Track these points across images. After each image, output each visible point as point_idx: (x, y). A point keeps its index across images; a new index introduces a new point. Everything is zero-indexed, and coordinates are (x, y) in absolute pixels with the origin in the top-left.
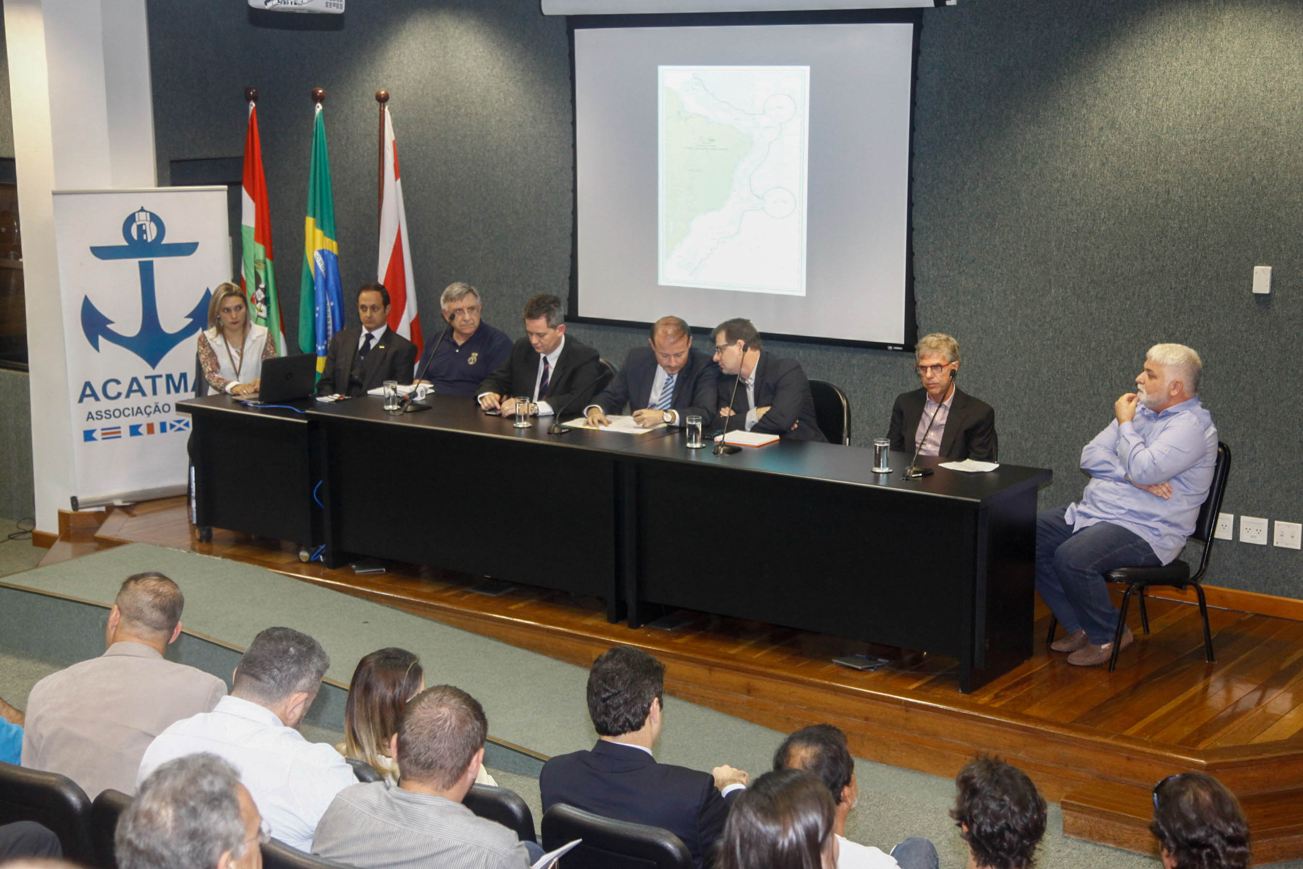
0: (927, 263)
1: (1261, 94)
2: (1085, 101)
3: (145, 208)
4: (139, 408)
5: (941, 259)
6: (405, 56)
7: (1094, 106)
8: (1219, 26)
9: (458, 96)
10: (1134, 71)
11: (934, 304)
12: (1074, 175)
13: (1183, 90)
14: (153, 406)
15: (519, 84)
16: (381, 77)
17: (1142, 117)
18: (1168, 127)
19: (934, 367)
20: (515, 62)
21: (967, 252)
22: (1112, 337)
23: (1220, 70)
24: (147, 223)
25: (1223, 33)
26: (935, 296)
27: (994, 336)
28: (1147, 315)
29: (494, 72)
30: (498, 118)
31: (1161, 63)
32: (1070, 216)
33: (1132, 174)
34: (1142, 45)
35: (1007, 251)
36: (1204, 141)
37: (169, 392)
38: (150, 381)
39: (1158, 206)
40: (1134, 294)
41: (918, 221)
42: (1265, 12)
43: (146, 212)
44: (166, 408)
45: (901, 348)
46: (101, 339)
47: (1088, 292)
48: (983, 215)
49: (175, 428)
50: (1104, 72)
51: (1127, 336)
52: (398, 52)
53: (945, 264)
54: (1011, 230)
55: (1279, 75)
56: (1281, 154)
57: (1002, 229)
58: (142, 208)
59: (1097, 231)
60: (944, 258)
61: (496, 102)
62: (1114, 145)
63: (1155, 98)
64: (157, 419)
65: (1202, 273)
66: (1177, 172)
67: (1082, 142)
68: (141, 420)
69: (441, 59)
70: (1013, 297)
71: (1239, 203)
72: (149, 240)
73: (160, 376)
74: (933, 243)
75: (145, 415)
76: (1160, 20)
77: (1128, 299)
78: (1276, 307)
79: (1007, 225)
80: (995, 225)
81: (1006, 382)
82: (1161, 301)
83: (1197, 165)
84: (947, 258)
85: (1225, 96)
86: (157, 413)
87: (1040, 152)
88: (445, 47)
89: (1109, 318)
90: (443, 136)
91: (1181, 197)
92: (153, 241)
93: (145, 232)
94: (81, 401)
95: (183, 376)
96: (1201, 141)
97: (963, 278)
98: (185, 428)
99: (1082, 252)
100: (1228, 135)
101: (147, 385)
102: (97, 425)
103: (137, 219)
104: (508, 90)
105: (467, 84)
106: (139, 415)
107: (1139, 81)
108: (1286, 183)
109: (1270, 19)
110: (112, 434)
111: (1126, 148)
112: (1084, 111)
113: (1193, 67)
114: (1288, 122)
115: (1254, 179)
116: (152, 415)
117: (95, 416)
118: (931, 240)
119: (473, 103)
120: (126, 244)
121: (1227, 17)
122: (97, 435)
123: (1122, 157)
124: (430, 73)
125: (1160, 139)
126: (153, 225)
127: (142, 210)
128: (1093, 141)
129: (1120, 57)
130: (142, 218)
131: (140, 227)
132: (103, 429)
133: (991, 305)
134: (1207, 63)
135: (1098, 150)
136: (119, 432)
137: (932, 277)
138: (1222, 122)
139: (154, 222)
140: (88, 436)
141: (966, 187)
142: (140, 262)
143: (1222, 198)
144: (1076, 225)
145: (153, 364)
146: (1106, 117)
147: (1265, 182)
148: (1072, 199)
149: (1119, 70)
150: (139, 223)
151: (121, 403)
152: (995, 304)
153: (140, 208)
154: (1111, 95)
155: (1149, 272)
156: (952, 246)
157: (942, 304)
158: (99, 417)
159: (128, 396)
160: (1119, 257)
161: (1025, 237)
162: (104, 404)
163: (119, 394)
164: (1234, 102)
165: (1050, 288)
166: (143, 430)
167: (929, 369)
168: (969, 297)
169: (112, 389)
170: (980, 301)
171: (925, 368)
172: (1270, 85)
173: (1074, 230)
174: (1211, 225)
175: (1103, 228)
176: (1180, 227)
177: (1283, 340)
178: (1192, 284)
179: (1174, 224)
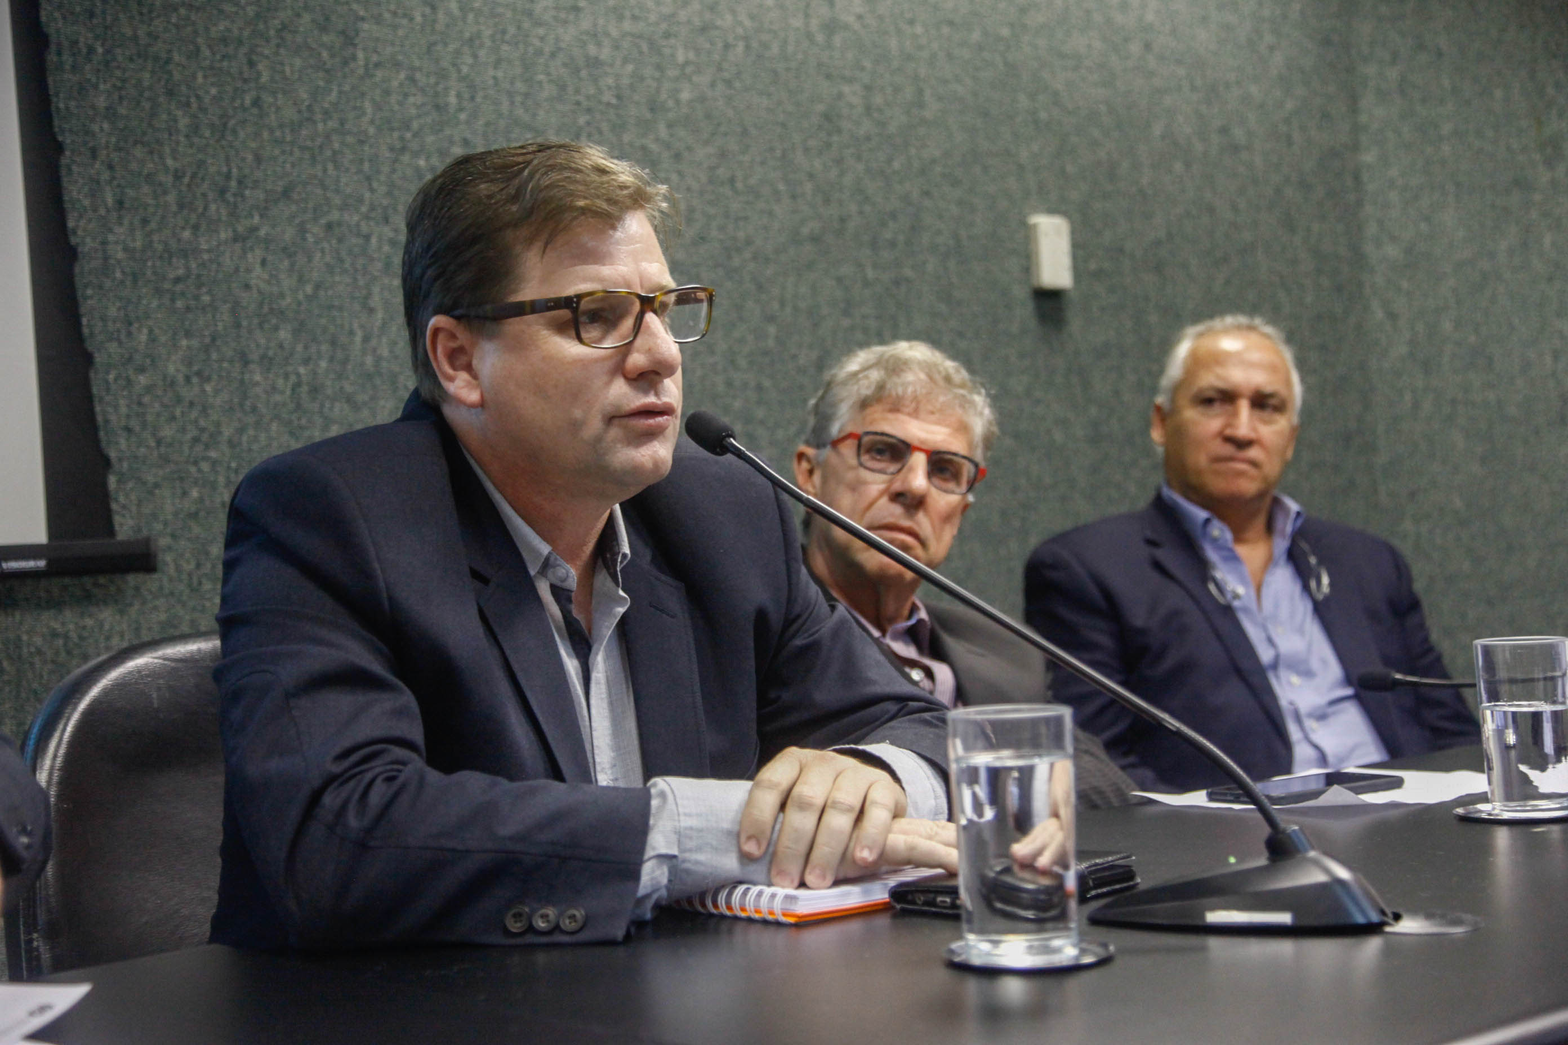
0: (93, 194)
5: (150, 177)
11: (142, 370)
21: (258, 159)
26: (143, 337)
32: (592, 50)
35: (406, 158)
39: (810, 36)
45: (42, 563)
48: (307, 18)
51: (780, 434)
53: (171, 198)
54: (412, 80)
57: (379, 74)
59: (671, 103)
60: (168, 180)
74: (111, 114)
77: (771, 319)
78: (1074, 328)
80: (354, 58)
82: (846, 322)
84: (178, 176)
89: (729, 384)
91: (860, 17)
97: (254, 257)
118: (101, 102)
133: (369, 360)
144: (610, 81)
152: (385, 352)
155: (812, 237)
156: (195, 129)
157: (173, 367)
160: (736, 192)
161: (461, 109)
168: (284, 334)
170: (325, 347)
173: (608, 97)
174: (932, 110)
175: (685, 95)
176: (868, 109)
177: (1093, 411)
178: (908, 272)
179: (853, 94)
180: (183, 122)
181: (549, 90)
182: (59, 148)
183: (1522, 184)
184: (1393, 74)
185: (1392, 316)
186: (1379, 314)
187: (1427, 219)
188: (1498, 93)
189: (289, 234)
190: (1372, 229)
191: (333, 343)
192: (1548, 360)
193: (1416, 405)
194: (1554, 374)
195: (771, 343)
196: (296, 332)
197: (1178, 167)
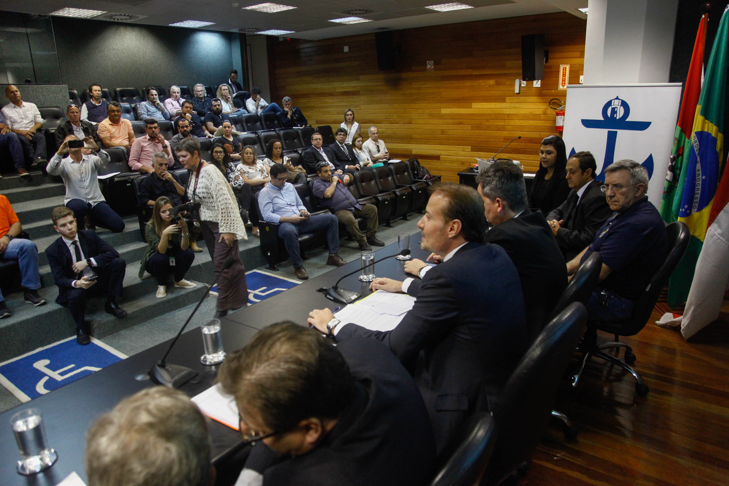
3: (619, 97)
24: (619, 107)
43: (619, 99)
58: (617, 97)
72: (618, 118)
92: (620, 119)
93: (616, 112)
103: (612, 104)
126: (622, 108)
127: (617, 98)
130: (616, 103)
131: (613, 109)
139: (624, 107)
150: (613, 107)
153: (616, 97)
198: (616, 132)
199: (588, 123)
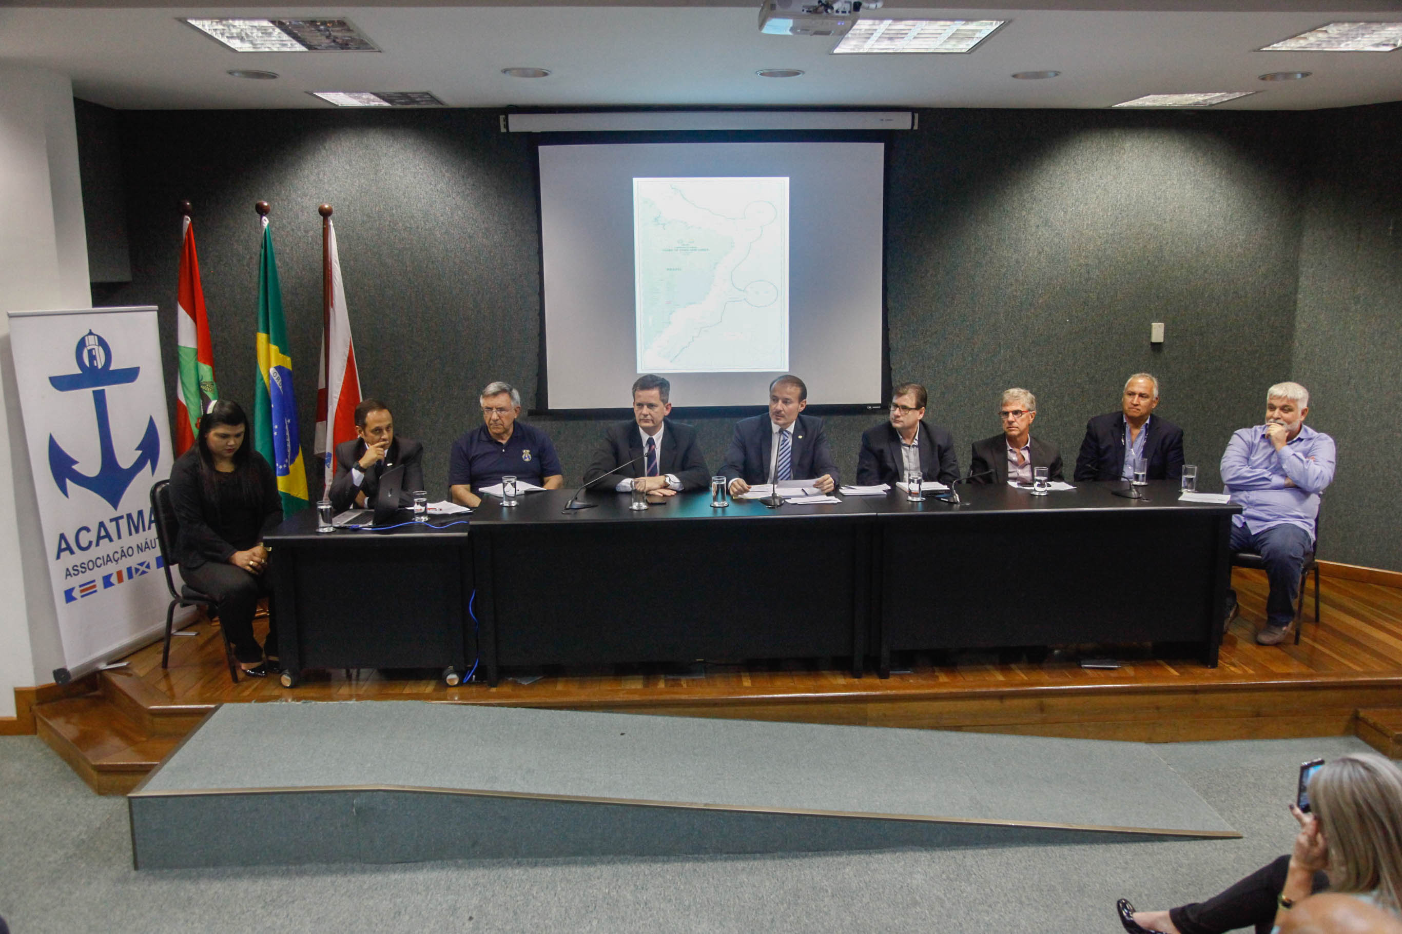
1: (1153, 201)
2: (1025, 206)
3: (93, 331)
4: (108, 556)
5: (908, 332)
6: (324, 174)
7: (1032, 209)
8: (1122, 151)
9: (394, 211)
10: (1061, 183)
12: (1017, 262)
13: (1097, 197)
14: (120, 551)
15: (469, 198)
16: (294, 196)
17: (1068, 217)
18: (1088, 225)
19: (1016, 413)
20: (463, 177)
21: (930, 326)
22: (1048, 384)
23: (1123, 183)
24: (96, 348)
25: (1125, 157)
27: (955, 390)
28: (1074, 365)
29: (438, 187)
30: (444, 231)
31: (1081, 177)
32: (1015, 293)
33: (1061, 260)
34: (1066, 164)
36: (1114, 234)
37: (130, 534)
38: (114, 523)
39: (1080, 282)
40: (1064, 349)
41: (891, 304)
42: (1154, 143)
43: (94, 336)
44: (130, 552)
45: (879, 407)
46: (69, 483)
47: (1030, 351)
48: (945, 296)
49: (140, 572)
50: (1039, 184)
52: (316, 171)
54: (967, 306)
55: (1164, 188)
56: (1167, 243)
57: (959, 306)
58: (90, 331)
59: (1036, 304)
61: (442, 216)
62: (1048, 238)
63: (1077, 203)
64: (124, 564)
65: (1114, 331)
66: (1094, 258)
67: (1023, 236)
68: (111, 568)
69: (372, 177)
70: (970, 359)
71: (1140, 278)
72: (100, 367)
73: (122, 517)
74: (902, 320)
75: (114, 562)
76: (1079, 146)
77: (1060, 353)
78: (1165, 352)
79: (964, 303)
81: (965, 426)
82: (1085, 353)
83: (1109, 252)
85: (1128, 202)
86: (124, 558)
87: (989, 244)
88: (377, 165)
90: (375, 250)
91: (1098, 276)
92: (103, 367)
93: (95, 358)
94: (58, 557)
95: (140, 513)
96: (1112, 235)
97: (928, 346)
98: (147, 570)
99: (1025, 321)
100: (1130, 230)
101: (112, 528)
102: (75, 582)
103: (87, 344)
104: (456, 204)
105: (406, 200)
106: (109, 563)
107: (1065, 191)
108: (1171, 263)
109: (1157, 148)
110: (88, 589)
111: (1056, 240)
112: (1024, 213)
113: (1104, 181)
114: (1171, 220)
115: (1149, 261)
116: (119, 561)
117: (72, 572)
118: (899, 318)
119: (412, 217)
120: (80, 372)
121: (1128, 145)
122: (76, 594)
123: (1054, 247)
124: (357, 191)
125: (1082, 234)
126: (101, 349)
127: (91, 333)
128: (1032, 235)
129: (1051, 173)
130: (91, 342)
131: (90, 351)
132: (81, 586)
134: (1115, 178)
135: (1035, 242)
136: (95, 586)
137: (900, 347)
138: (1126, 221)
139: (102, 347)
140: (69, 596)
141: (929, 275)
142: (94, 392)
143: (1127, 276)
144: (1019, 300)
145: (115, 504)
146: (1041, 217)
147: (1156, 263)
148: (1016, 280)
149: (1050, 182)
150: (89, 348)
151: (94, 552)
153: (88, 332)
154: (1045, 201)
155: (1076, 333)
156: (918, 321)
157: (909, 369)
158: (76, 573)
159: (97, 545)
160: (1052, 323)
161: (979, 311)
162: (80, 557)
163: (91, 543)
164: (1134, 206)
165: (1000, 350)
166: (114, 579)
167: (1011, 414)
168: (933, 361)
169: (85, 538)
170: (942, 364)
171: (1007, 413)
172: (1158, 194)
173: (1018, 304)
174: (1120, 296)
175: (1040, 301)
176: (1098, 298)
177: (1170, 375)
178: (1107, 339)
179: (1093, 296)
180: (915, 320)
181: (1002, 304)
182: (889, 330)
183: (1347, 310)
184: (1311, 271)
185: (1301, 345)
186: (1297, 344)
187: (1316, 317)
188: (1343, 280)
189: (936, 341)
190: (1298, 318)
191: (944, 363)
192: (1347, 365)
193: (1305, 374)
194: (1348, 369)
195: (1060, 359)
196: (936, 361)
197: (1214, 305)
198: (103, 390)
199: (62, 383)
